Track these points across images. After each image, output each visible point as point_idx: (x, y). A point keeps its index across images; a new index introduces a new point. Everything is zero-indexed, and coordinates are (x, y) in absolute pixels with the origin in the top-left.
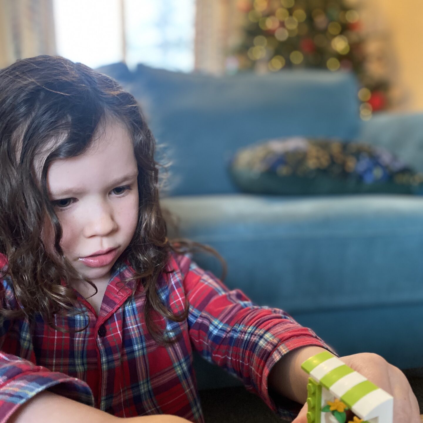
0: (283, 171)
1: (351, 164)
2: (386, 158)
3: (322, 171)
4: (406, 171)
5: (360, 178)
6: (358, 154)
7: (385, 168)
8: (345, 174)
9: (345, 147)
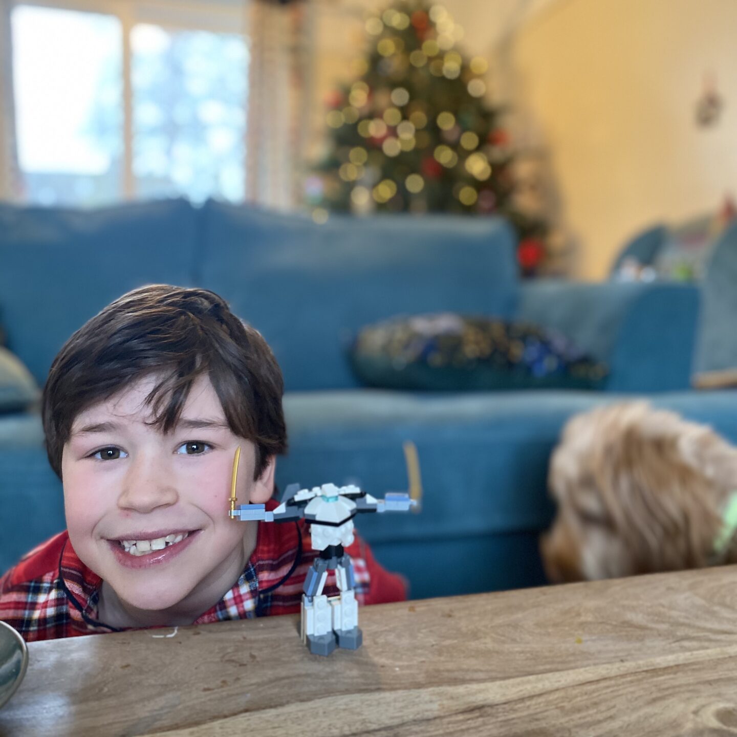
0: (437, 359)
1: (518, 351)
2: (559, 343)
3: (483, 361)
4: (586, 360)
5: (528, 369)
6: (525, 337)
7: (559, 356)
8: (510, 365)
9: (508, 328)
